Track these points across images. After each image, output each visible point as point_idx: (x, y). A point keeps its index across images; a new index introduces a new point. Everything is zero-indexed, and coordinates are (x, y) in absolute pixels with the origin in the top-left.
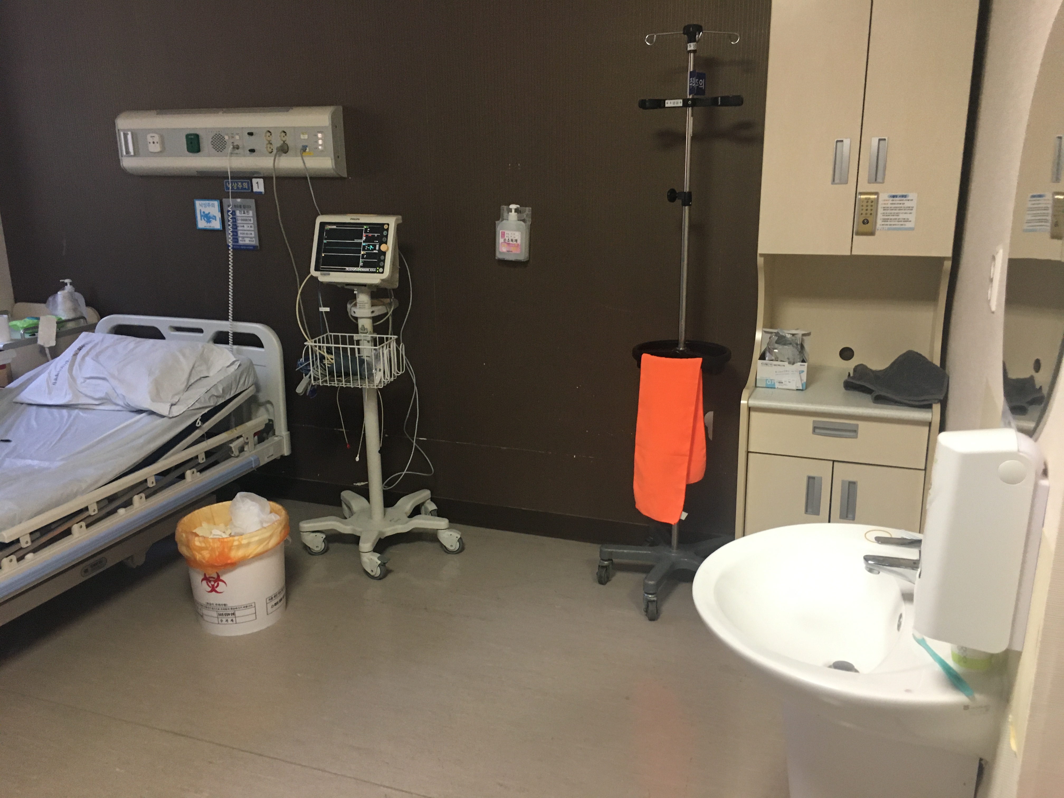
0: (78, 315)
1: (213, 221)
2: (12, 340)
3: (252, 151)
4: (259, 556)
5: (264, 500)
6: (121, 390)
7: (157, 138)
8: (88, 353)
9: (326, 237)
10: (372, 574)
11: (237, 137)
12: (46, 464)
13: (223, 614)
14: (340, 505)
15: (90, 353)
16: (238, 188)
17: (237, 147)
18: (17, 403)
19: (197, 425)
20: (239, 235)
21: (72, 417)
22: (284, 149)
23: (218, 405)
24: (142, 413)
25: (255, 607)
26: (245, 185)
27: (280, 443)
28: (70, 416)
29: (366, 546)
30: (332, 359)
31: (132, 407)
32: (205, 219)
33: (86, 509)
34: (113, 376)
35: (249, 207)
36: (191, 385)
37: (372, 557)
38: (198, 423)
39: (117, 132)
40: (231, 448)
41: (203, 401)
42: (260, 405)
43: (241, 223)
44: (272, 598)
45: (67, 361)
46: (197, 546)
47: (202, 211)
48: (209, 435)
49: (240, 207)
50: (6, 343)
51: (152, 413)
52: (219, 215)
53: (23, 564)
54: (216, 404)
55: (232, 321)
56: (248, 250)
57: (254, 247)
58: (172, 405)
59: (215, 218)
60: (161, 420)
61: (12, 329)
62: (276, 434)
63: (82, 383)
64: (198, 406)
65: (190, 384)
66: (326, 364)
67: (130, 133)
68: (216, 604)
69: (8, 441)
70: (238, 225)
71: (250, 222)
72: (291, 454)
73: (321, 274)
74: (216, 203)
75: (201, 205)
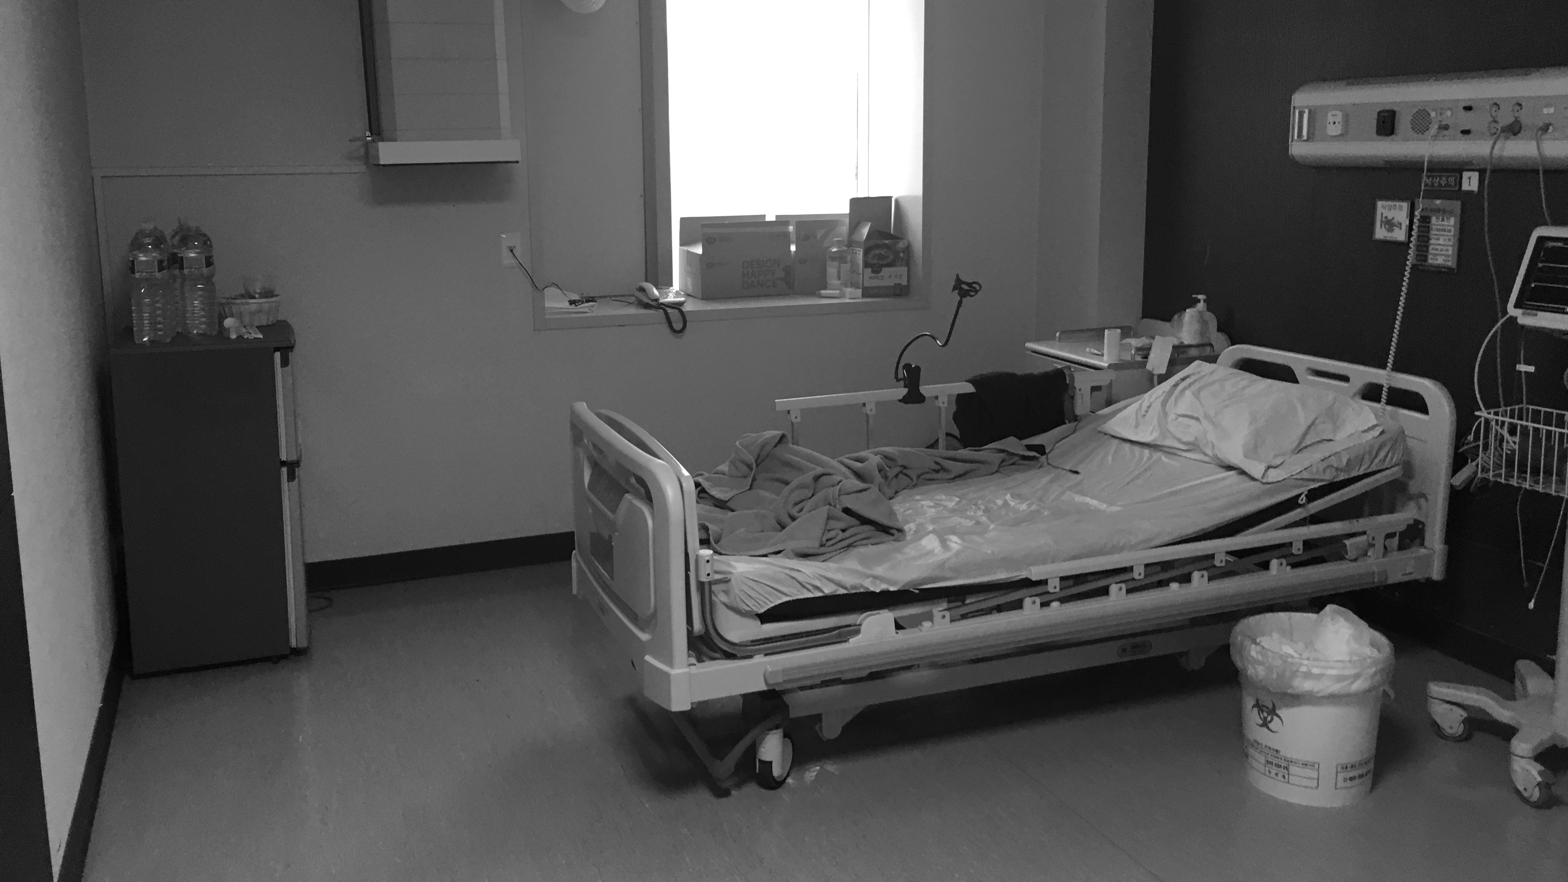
0: (1205, 341)
1: (1396, 229)
2: (1120, 360)
3: (1466, 132)
4: (1333, 699)
5: (1363, 625)
6: (1211, 437)
7: (1339, 117)
8: (1190, 385)
9: (1544, 258)
10: (1526, 795)
11: (1449, 113)
12: (1104, 506)
13: (1272, 763)
14: (1512, 682)
15: (1192, 386)
16: (1440, 185)
17: (1446, 127)
18: (1100, 432)
19: (1300, 502)
20: (1431, 251)
21: (1152, 460)
22: (1514, 130)
23: (1337, 482)
24: (1231, 470)
25: (1318, 770)
26: (1452, 180)
27: (1427, 561)
28: (1150, 458)
29: (1522, 746)
30: (1515, 443)
31: (1222, 461)
32: (1387, 226)
33: (1131, 569)
34: (1207, 416)
35: (1451, 213)
36: (1306, 447)
37: (1529, 768)
38: (1302, 500)
39: (1292, 108)
40: (1345, 546)
41: (1315, 470)
42: (1411, 498)
43: (1436, 235)
44: (1347, 767)
45: (1165, 392)
46: (1252, 657)
47: (1384, 215)
48: (1315, 519)
49: (1437, 211)
50: (1113, 362)
51: (1243, 473)
52: (1406, 222)
53: (1047, 611)
54: (1334, 478)
55: (1390, 370)
56: (1440, 272)
57: (1449, 268)
58: (1269, 467)
59: (1400, 225)
60: (1252, 483)
61: (1123, 348)
62: (1426, 543)
63: (1173, 420)
64: (1306, 475)
65: (1304, 445)
66: (1504, 449)
67: (1307, 111)
68: (1266, 746)
69: (1077, 473)
70: (1432, 236)
71: (1448, 234)
72: (1443, 580)
73: (1523, 314)
74: (1405, 205)
75: (1384, 207)
